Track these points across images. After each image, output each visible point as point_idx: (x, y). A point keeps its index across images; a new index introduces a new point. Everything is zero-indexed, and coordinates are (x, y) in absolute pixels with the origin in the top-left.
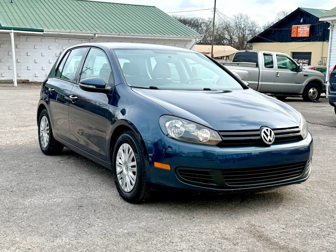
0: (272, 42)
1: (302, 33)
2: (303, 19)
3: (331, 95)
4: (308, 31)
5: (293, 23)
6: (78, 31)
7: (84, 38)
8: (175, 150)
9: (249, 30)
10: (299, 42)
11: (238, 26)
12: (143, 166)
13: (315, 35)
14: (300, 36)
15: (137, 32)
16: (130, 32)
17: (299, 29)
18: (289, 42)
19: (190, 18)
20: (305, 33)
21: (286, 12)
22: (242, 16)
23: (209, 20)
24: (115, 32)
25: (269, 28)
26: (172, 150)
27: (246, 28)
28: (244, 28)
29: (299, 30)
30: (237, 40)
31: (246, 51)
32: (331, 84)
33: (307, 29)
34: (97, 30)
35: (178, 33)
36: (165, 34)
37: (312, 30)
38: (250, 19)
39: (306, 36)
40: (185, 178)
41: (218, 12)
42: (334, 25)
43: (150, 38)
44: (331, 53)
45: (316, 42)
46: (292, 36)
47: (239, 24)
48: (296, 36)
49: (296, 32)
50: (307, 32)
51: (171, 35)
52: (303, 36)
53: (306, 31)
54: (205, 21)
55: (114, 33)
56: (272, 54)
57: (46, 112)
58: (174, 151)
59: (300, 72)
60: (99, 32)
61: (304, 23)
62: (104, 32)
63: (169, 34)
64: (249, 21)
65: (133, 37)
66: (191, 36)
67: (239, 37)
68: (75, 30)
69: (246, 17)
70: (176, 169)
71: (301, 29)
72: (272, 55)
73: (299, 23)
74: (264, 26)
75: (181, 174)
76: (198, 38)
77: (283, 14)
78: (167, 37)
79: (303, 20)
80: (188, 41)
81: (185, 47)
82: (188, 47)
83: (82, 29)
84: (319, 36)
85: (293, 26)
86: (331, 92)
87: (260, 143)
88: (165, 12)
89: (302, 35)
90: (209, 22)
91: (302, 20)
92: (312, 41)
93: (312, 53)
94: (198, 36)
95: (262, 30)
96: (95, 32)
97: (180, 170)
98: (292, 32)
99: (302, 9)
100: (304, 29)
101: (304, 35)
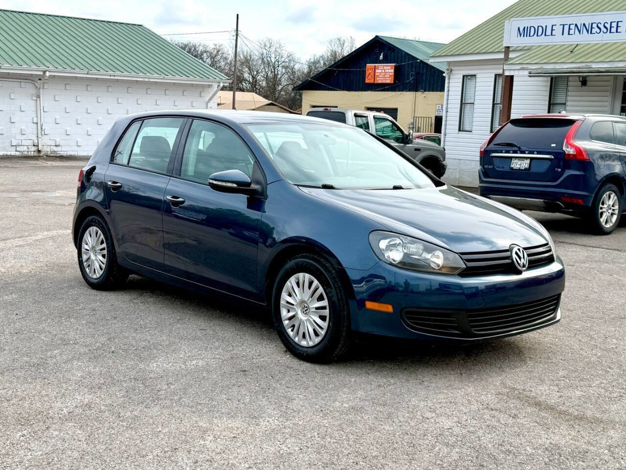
0: (334, 90)
1: (382, 78)
2: (384, 54)
3: (485, 183)
4: (393, 74)
5: (368, 61)
6: (15, 65)
7: (24, 78)
8: (390, 282)
9: (283, 67)
10: (378, 91)
11: (265, 59)
12: (342, 307)
13: (403, 81)
14: (380, 82)
15: (119, 70)
16: (107, 69)
17: (377, 71)
18: (362, 91)
19: (182, 43)
20: (388, 77)
21: (342, 40)
22: (271, 44)
23: (214, 47)
24: (80, 68)
25: (329, 67)
26: (386, 282)
27: (280, 63)
28: (275, 62)
29: (378, 73)
30: (264, 84)
31: (325, 109)
32: (483, 167)
33: (390, 71)
34: (47, 64)
35: (189, 74)
36: (167, 74)
37: (398, 72)
38: (284, 48)
39: (388, 81)
40: (416, 323)
41: (242, 37)
42: (452, 70)
43: (142, 80)
44: (448, 113)
45: (404, 93)
46: (367, 81)
47: (267, 57)
48: (373, 82)
49: (373, 76)
50: (391, 76)
51: (178, 76)
52: (384, 82)
53: (388, 74)
54: (208, 49)
55: (78, 70)
56: (366, 115)
57: (98, 220)
58: (388, 283)
59: (409, 144)
60: (51, 68)
61: (386, 60)
62: (60, 68)
63: (174, 74)
64: (284, 52)
65: (112, 77)
66: (211, 78)
67: (267, 78)
68: (10, 64)
69: (278, 45)
70: (401, 311)
71: (380, 71)
72: (367, 117)
73: (377, 61)
74: (308, 60)
75: (409, 318)
76: (223, 82)
77: (338, 42)
78: (170, 79)
79: (383, 56)
80: (205, 87)
81: (201, 96)
82: (205, 96)
83: (20, 62)
84: (410, 82)
85: (368, 65)
86: (484, 179)
87: (512, 269)
88: (158, 34)
89: (382, 80)
90: (216, 51)
91: (381, 57)
92: (398, 89)
93: (398, 110)
94: (223, 78)
95: (305, 68)
96: (43, 68)
97: (408, 313)
98: (367, 75)
99: (381, 38)
100: (385, 71)
101: (386, 80)
